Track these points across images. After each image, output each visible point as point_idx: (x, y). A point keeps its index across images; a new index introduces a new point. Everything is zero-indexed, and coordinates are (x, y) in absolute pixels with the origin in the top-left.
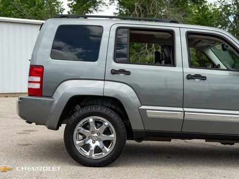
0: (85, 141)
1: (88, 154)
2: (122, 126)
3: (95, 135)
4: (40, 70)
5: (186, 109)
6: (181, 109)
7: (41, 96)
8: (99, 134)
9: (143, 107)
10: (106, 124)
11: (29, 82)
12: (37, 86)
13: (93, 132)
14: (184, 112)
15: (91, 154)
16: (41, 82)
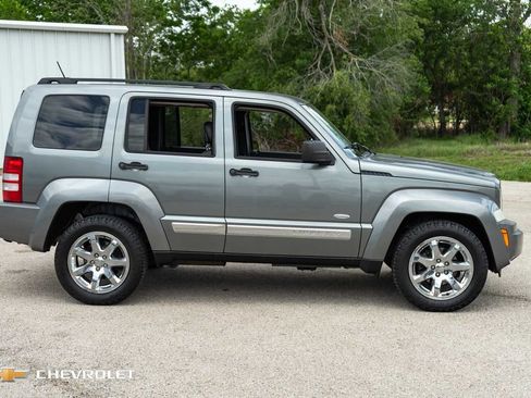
0: (85, 269)
1: (89, 286)
2: (137, 245)
3: (100, 258)
4: (18, 163)
5: (229, 220)
6: (222, 220)
7: (21, 202)
8: (105, 257)
9: (167, 218)
10: (115, 242)
11: (4, 181)
12: (15, 188)
13: (96, 255)
14: (226, 224)
15: (94, 287)
16: (20, 182)
